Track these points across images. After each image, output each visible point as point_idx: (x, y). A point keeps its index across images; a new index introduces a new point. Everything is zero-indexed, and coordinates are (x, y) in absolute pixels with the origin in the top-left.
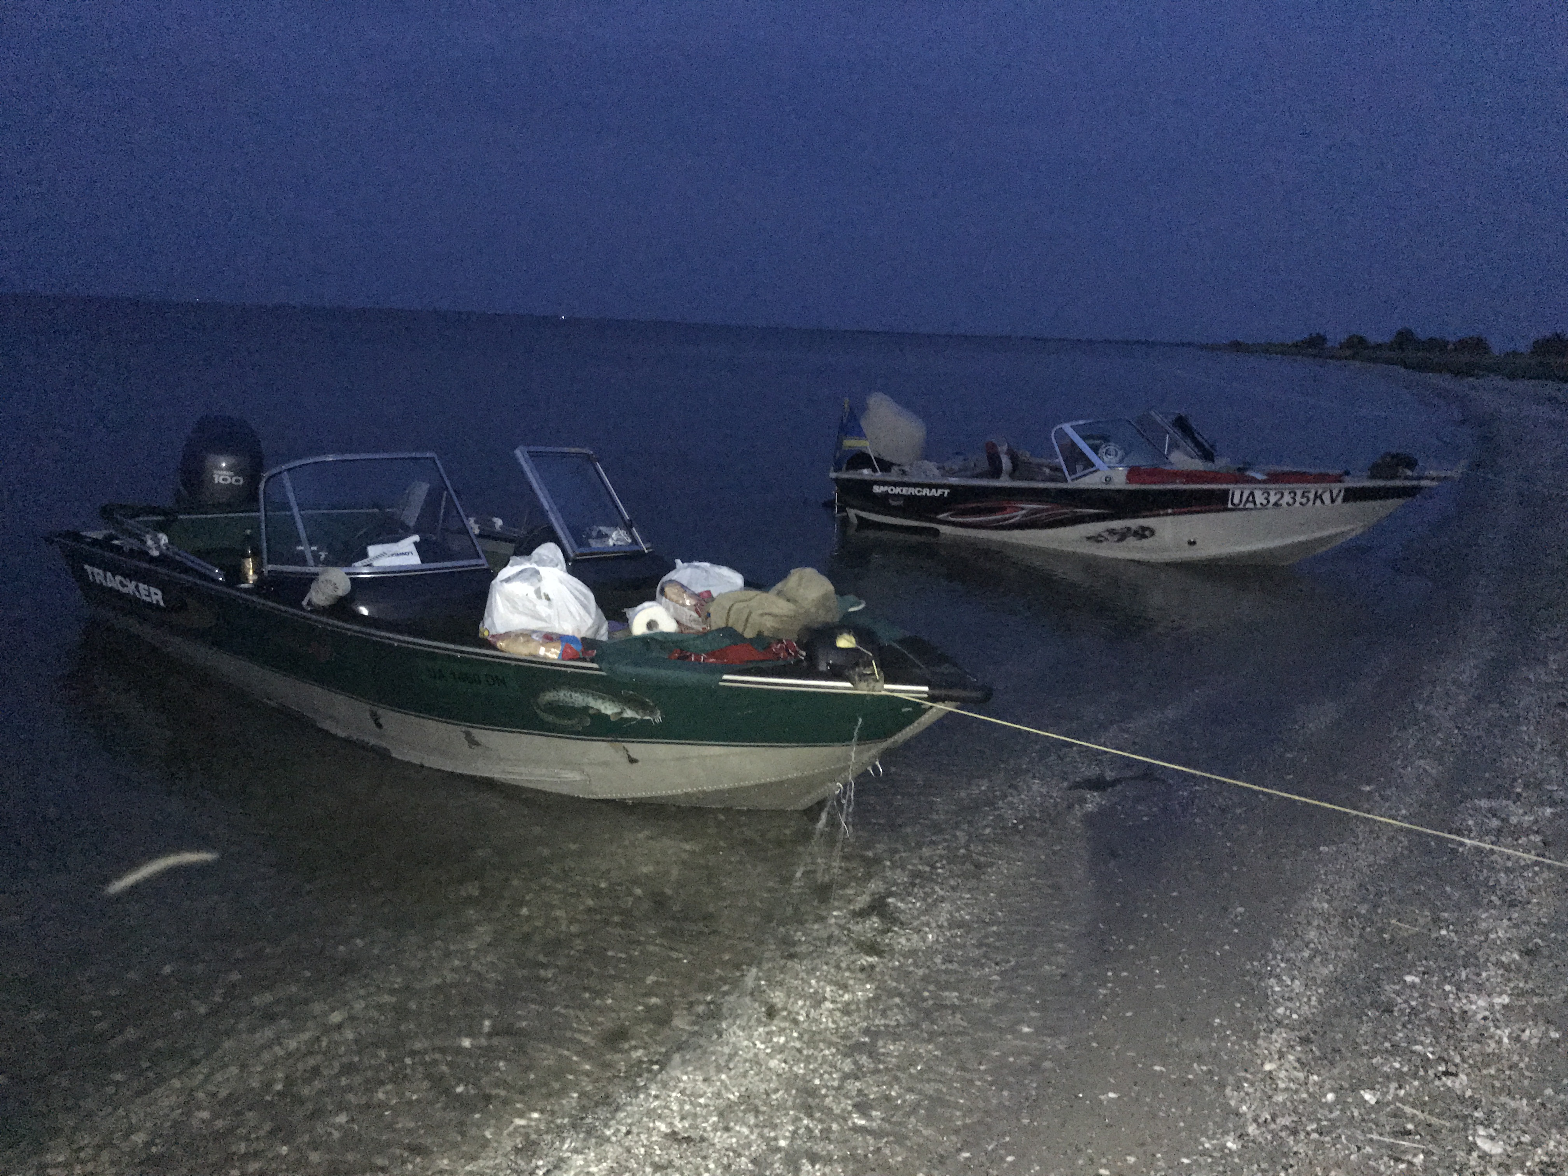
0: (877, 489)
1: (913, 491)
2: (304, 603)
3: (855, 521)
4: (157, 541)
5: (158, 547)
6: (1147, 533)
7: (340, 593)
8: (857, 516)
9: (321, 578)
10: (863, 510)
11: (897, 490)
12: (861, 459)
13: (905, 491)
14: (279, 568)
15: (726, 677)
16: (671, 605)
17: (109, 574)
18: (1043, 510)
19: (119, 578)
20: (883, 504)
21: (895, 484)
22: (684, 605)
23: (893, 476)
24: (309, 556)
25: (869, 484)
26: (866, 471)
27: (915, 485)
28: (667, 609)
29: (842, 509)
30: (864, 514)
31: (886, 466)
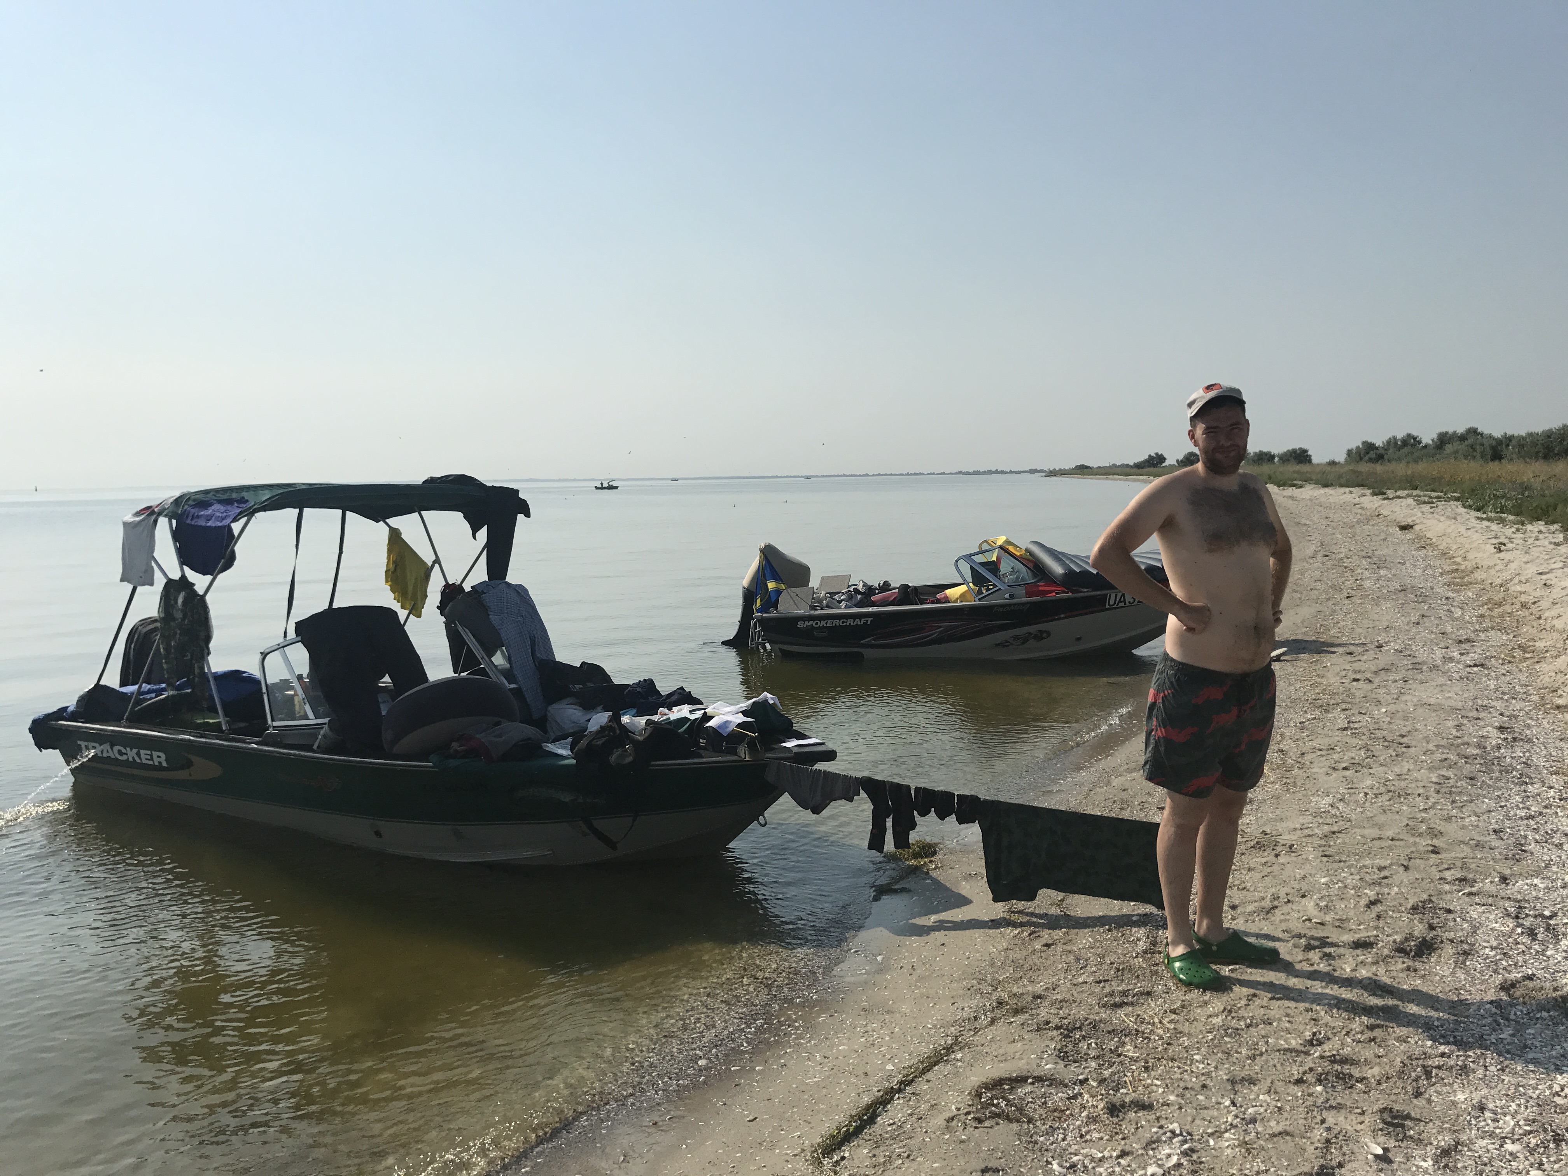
6: (1044, 635)
18: (958, 626)
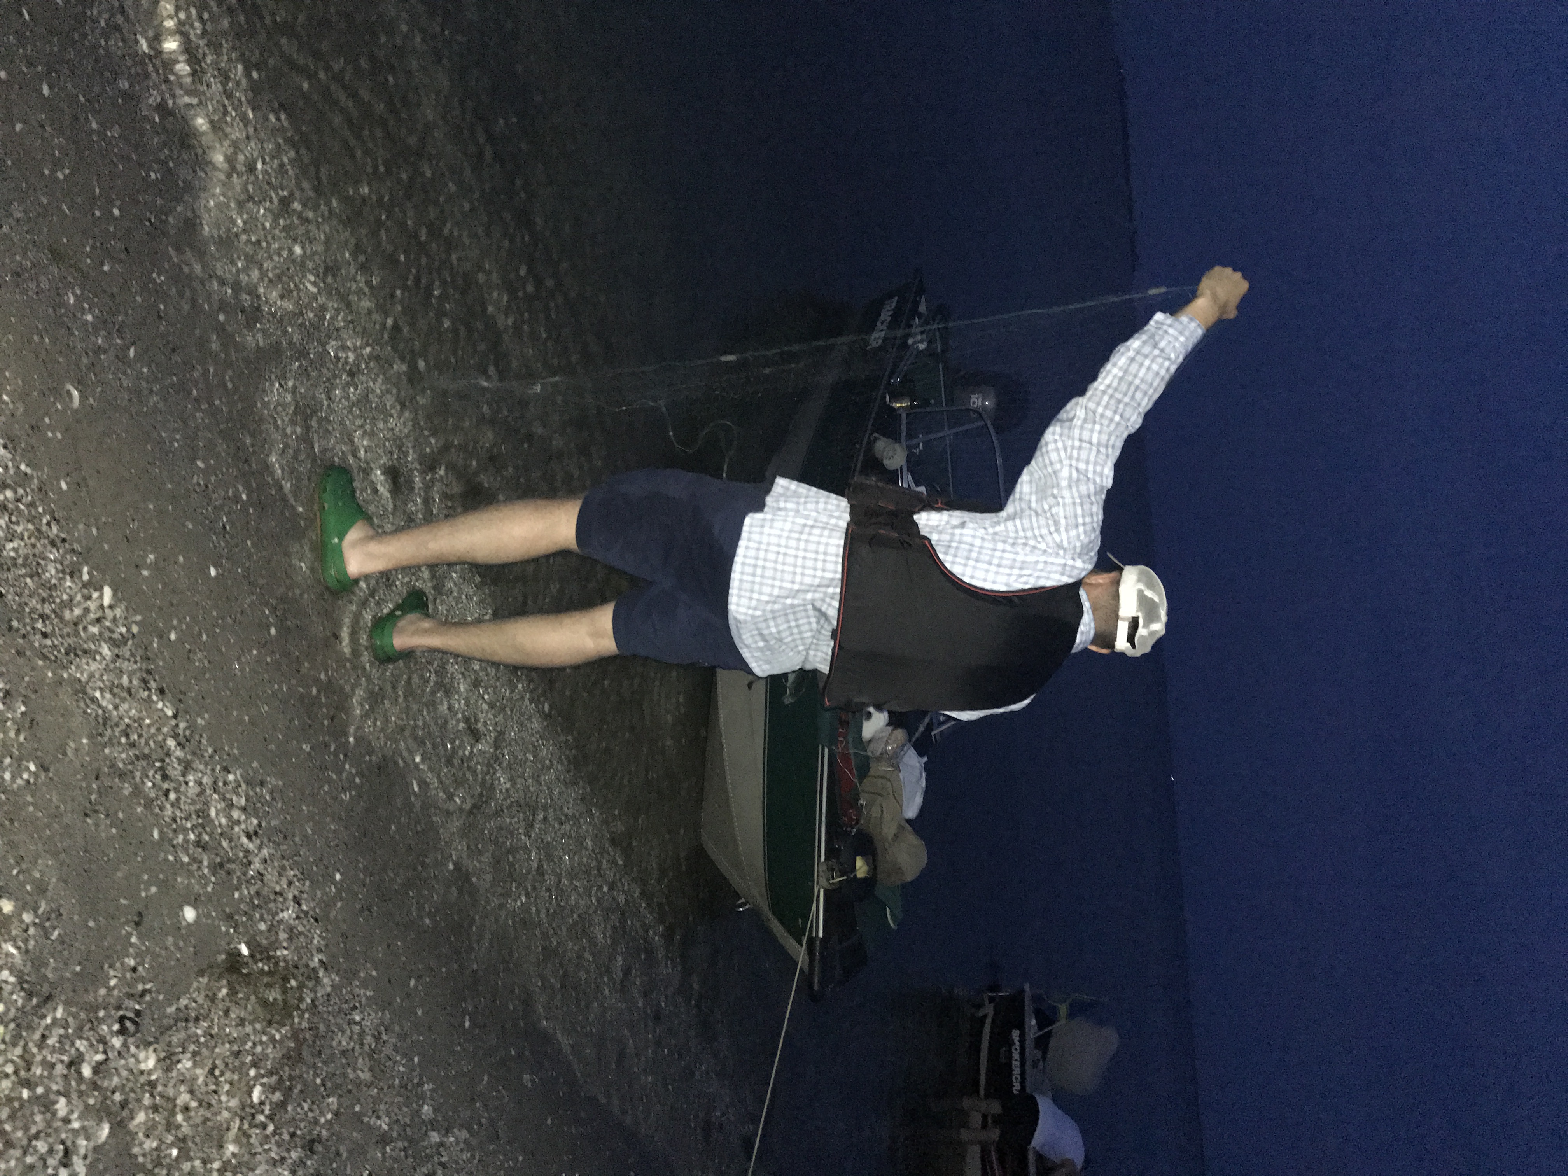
0: (1016, 1034)
1: (1016, 1072)
2: (876, 435)
3: (980, 1014)
4: (921, 342)
5: (915, 343)
7: (886, 462)
8: (985, 1016)
9: (897, 446)
10: (993, 1021)
11: (1016, 1055)
12: (1046, 1019)
13: (1016, 1064)
14: (904, 422)
15: (826, 750)
16: (886, 734)
17: (891, 313)
19: (889, 319)
20: (1001, 1040)
21: (1022, 1053)
22: (887, 744)
23: (1031, 1052)
24: (915, 441)
25: (1021, 1026)
26: (1034, 1022)
27: (1023, 1074)
28: (882, 731)
29: (992, 1000)
30: (989, 1021)
31: (1042, 1043)
